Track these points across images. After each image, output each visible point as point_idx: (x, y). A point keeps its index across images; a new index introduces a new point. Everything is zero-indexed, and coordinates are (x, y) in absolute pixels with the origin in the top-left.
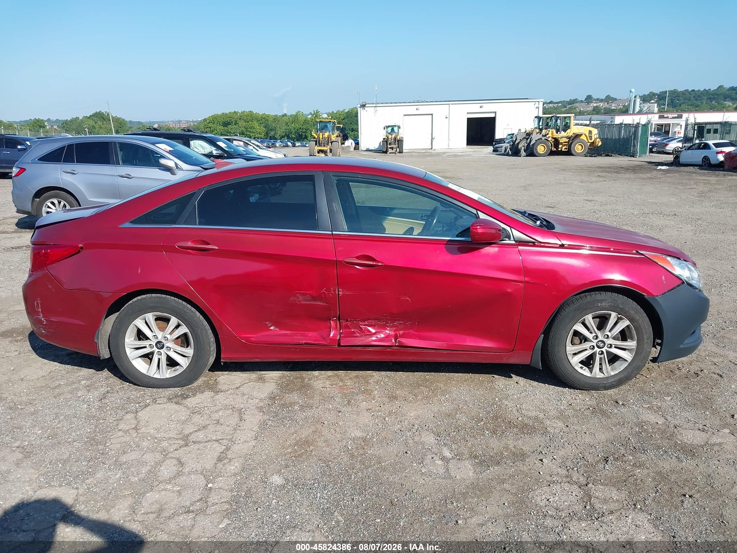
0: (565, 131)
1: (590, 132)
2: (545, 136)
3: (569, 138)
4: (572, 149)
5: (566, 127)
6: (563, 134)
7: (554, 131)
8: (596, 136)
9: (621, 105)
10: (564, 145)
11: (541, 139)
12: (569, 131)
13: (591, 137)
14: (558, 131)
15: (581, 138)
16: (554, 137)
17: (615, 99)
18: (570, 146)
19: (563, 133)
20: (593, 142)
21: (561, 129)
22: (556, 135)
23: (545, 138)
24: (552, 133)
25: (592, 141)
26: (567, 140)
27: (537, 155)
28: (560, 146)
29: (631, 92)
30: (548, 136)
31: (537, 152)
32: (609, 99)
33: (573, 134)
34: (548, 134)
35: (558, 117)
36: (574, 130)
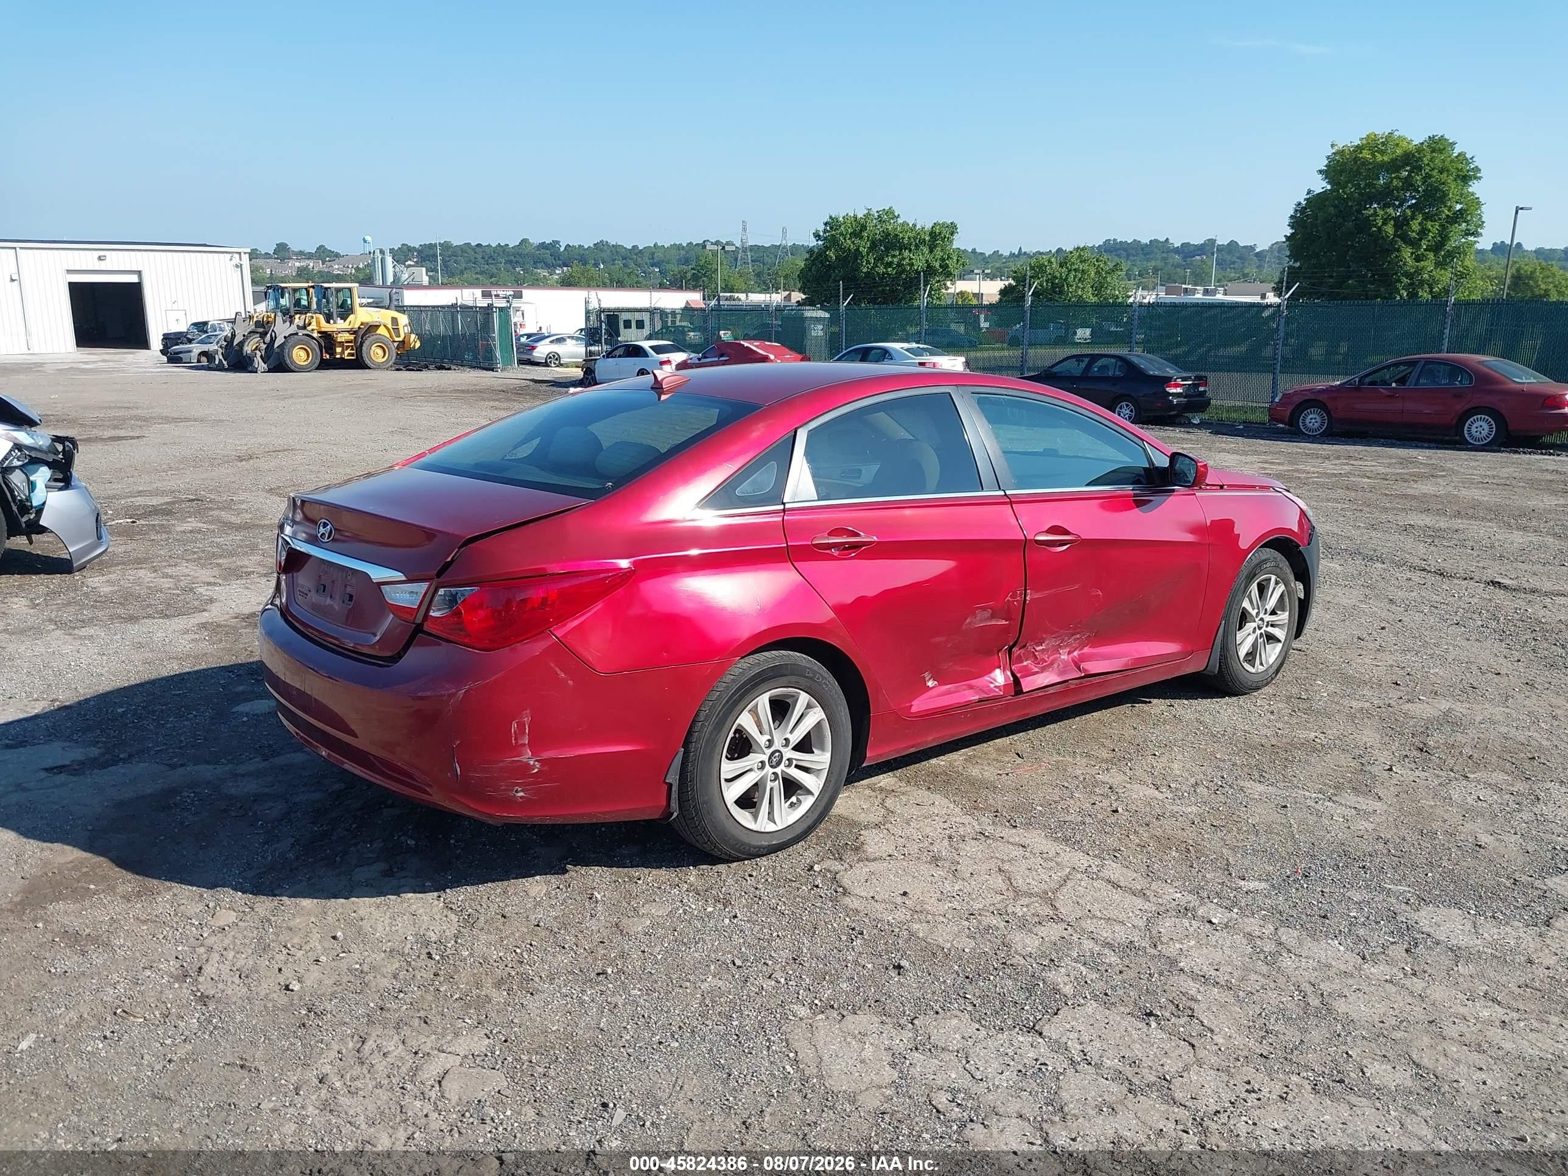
0: (344, 318)
1: (394, 321)
2: (304, 327)
3: (355, 333)
4: (364, 355)
5: (346, 311)
6: (341, 324)
7: (322, 318)
8: (406, 328)
9: (350, 266)
10: (348, 347)
11: (297, 334)
12: (351, 317)
13: (397, 330)
14: (329, 318)
15: (378, 332)
16: (323, 330)
17: (337, 255)
18: (359, 349)
19: (340, 321)
20: (403, 342)
21: (335, 316)
22: (326, 327)
23: (305, 332)
24: (318, 323)
25: (401, 339)
26: (352, 337)
27: (293, 368)
28: (339, 350)
29: (365, 241)
30: (309, 328)
31: (293, 362)
32: (322, 253)
33: (362, 324)
34: (310, 324)
35: (326, 288)
36: (363, 315)
